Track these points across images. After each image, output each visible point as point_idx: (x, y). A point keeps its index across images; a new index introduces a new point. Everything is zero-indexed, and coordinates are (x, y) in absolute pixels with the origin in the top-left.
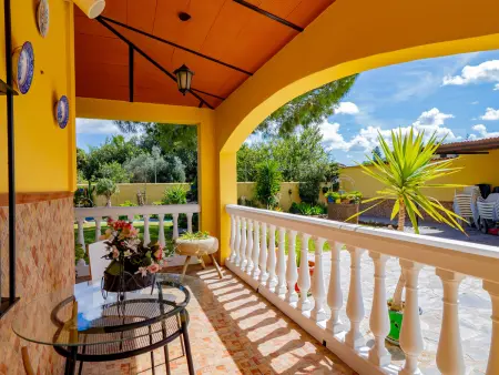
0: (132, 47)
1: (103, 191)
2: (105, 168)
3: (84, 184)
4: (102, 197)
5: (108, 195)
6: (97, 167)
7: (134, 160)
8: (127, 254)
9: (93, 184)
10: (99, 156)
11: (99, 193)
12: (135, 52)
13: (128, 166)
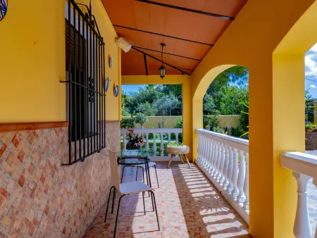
0: (145, 54)
1: (139, 120)
2: (141, 106)
3: (129, 116)
4: (139, 124)
5: (142, 123)
6: (137, 105)
7: (159, 101)
8: (132, 139)
9: (134, 116)
10: (138, 98)
11: (137, 122)
12: (146, 56)
13: (155, 104)
